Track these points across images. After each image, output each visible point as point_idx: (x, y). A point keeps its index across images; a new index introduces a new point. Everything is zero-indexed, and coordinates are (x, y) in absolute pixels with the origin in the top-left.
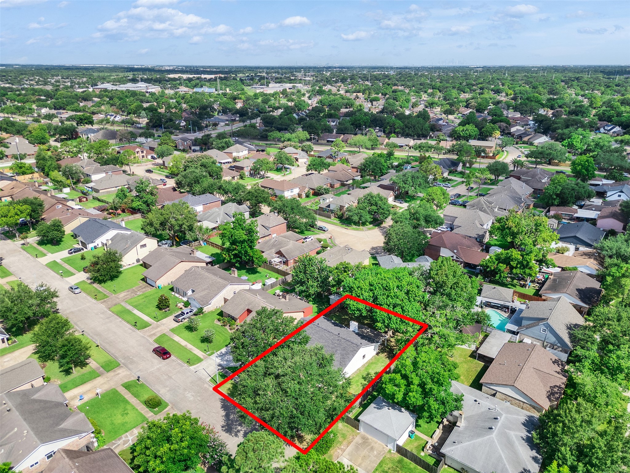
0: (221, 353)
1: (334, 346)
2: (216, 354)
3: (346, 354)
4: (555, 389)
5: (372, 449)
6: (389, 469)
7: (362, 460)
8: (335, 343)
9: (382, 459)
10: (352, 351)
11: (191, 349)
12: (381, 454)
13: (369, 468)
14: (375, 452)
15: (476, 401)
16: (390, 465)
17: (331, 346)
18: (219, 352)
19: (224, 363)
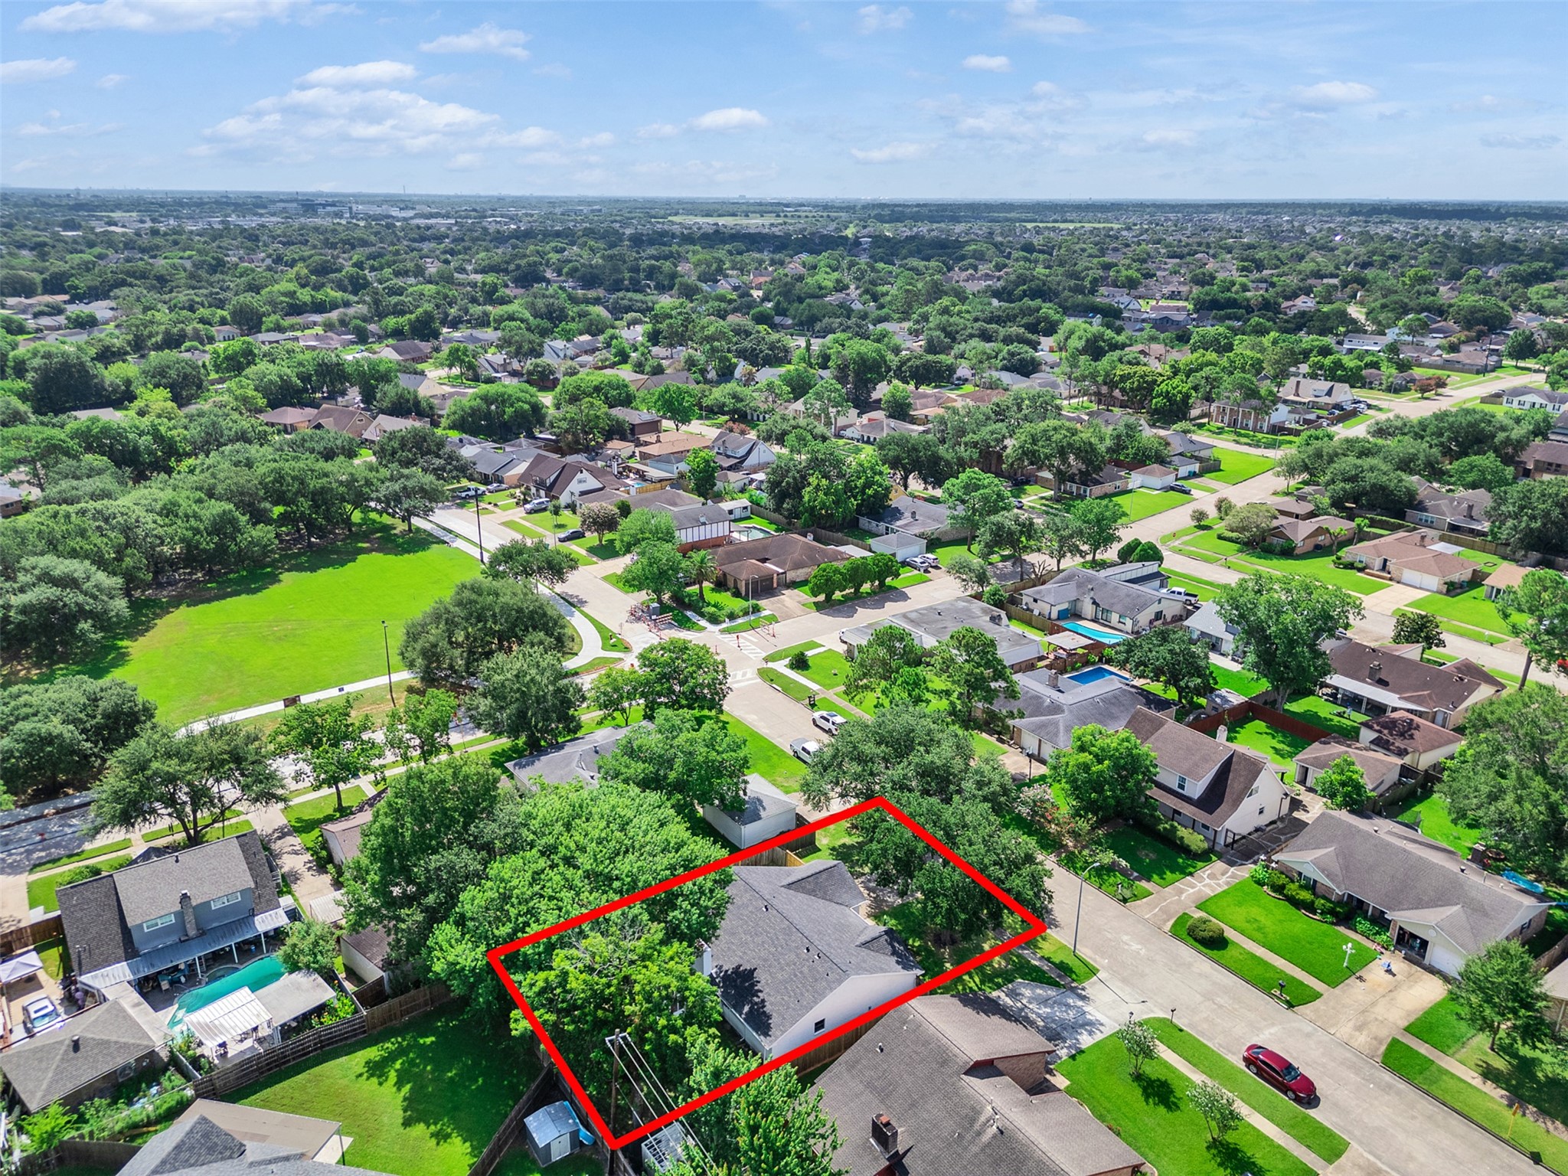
0: (1090, 1033)
18: (1099, 1037)
19: (1076, 1002)
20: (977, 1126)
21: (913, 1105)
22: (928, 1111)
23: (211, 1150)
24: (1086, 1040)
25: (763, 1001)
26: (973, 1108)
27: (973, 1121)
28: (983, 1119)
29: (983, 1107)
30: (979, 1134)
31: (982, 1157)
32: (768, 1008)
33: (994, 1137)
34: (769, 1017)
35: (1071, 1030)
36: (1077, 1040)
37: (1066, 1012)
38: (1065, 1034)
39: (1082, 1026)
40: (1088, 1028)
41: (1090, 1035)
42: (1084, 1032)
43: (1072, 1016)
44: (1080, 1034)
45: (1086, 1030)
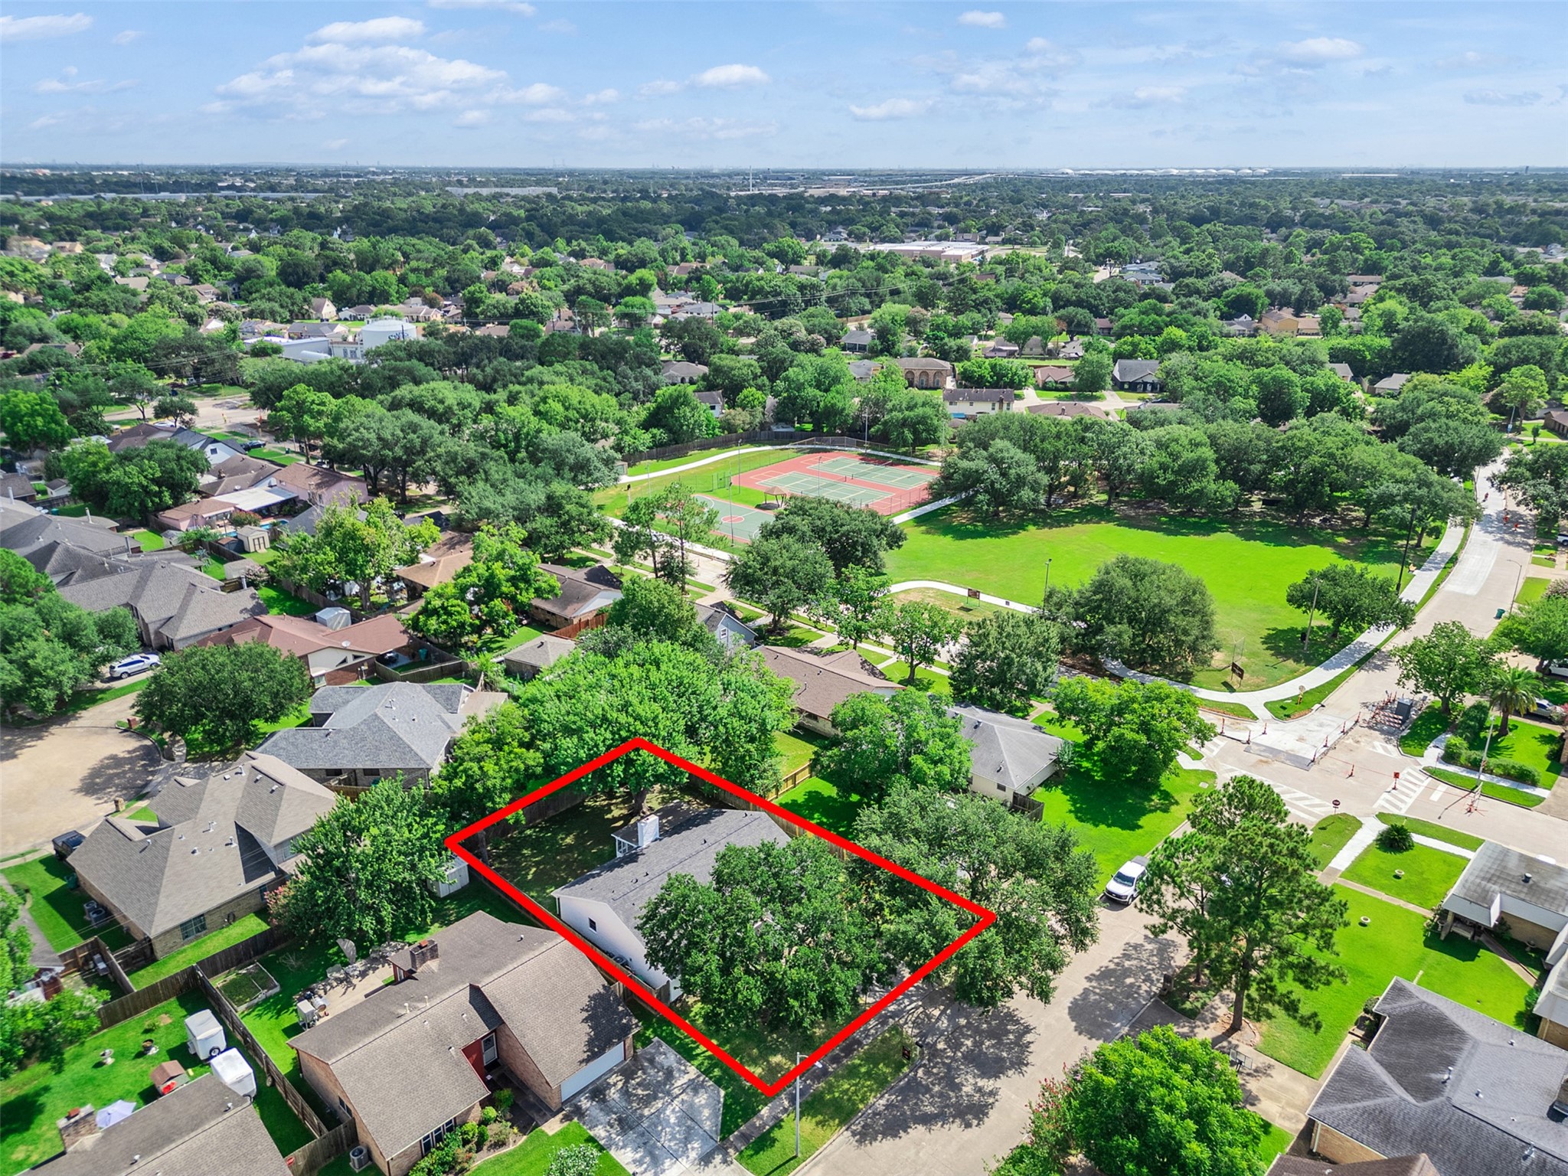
19: (695, 1148)
24: (624, 1156)
35: (641, 1141)
36: (624, 1147)
37: (674, 1138)
38: (632, 1135)
39: (651, 1154)
40: (647, 1159)
41: (635, 1161)
42: (638, 1156)
43: (667, 1144)
44: (635, 1150)
45: (643, 1157)
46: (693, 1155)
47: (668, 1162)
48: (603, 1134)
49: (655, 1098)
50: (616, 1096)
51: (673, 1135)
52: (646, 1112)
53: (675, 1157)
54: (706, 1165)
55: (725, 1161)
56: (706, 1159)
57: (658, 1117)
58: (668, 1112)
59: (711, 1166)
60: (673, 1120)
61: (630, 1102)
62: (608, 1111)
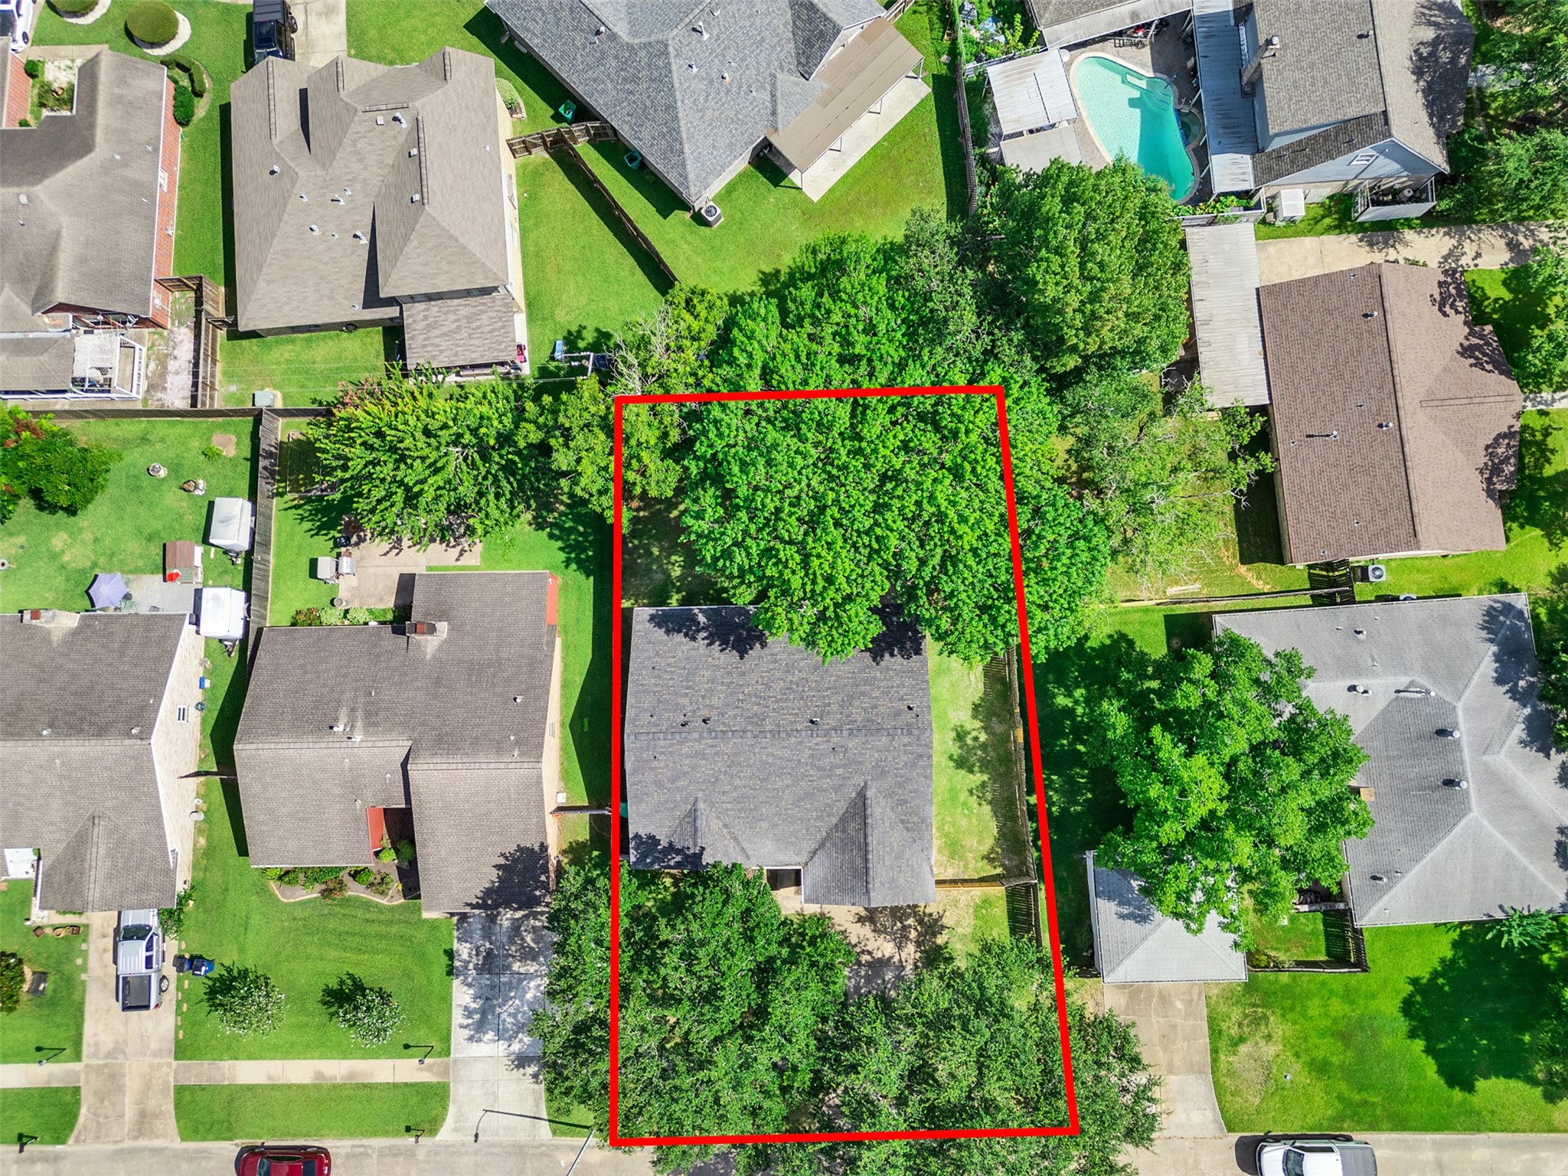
0: (469, 1012)
1: (836, 781)
2: (459, 1036)
3: (901, 785)
4: (1500, 451)
5: (1164, 999)
6: (1240, 1025)
7: (1165, 1049)
8: (833, 767)
9: (1205, 1012)
10: (914, 765)
11: (351, 1075)
12: (1195, 997)
13: (1196, 1059)
14: (1179, 1005)
15: (1352, 688)
16: (1236, 1014)
17: (826, 783)
18: (458, 1017)
19: (523, 1042)
20: (360, 714)
21: (438, 682)
22: (418, 689)
23: (809, 43)
24: (462, 995)
25: (694, 639)
26: (375, 724)
27: (368, 715)
28: (359, 724)
29: (366, 733)
30: (353, 710)
31: (336, 696)
32: (680, 638)
33: (336, 719)
34: (668, 632)
35: (487, 993)
36: (470, 985)
37: (514, 1015)
38: (485, 980)
39: (483, 1013)
40: (477, 1017)
41: (466, 1008)
42: (473, 1006)
43: (504, 1016)
44: (475, 998)
45: (475, 1011)
46: (516, 1047)
47: (490, 1035)
48: (465, 956)
49: (534, 959)
50: (506, 924)
51: (518, 1011)
52: (516, 966)
53: (500, 1035)
54: (518, 1067)
55: (535, 1076)
56: (521, 1061)
57: (520, 981)
58: (532, 984)
59: (522, 1071)
60: (529, 996)
61: (512, 942)
62: (487, 934)
